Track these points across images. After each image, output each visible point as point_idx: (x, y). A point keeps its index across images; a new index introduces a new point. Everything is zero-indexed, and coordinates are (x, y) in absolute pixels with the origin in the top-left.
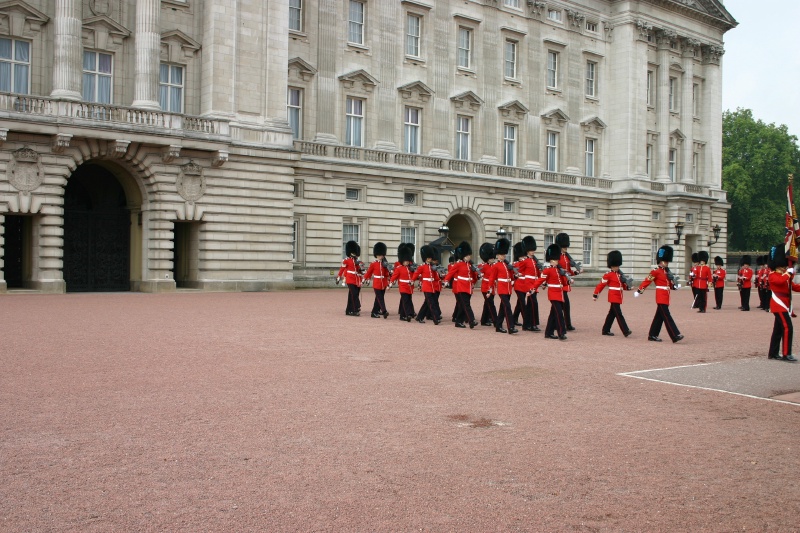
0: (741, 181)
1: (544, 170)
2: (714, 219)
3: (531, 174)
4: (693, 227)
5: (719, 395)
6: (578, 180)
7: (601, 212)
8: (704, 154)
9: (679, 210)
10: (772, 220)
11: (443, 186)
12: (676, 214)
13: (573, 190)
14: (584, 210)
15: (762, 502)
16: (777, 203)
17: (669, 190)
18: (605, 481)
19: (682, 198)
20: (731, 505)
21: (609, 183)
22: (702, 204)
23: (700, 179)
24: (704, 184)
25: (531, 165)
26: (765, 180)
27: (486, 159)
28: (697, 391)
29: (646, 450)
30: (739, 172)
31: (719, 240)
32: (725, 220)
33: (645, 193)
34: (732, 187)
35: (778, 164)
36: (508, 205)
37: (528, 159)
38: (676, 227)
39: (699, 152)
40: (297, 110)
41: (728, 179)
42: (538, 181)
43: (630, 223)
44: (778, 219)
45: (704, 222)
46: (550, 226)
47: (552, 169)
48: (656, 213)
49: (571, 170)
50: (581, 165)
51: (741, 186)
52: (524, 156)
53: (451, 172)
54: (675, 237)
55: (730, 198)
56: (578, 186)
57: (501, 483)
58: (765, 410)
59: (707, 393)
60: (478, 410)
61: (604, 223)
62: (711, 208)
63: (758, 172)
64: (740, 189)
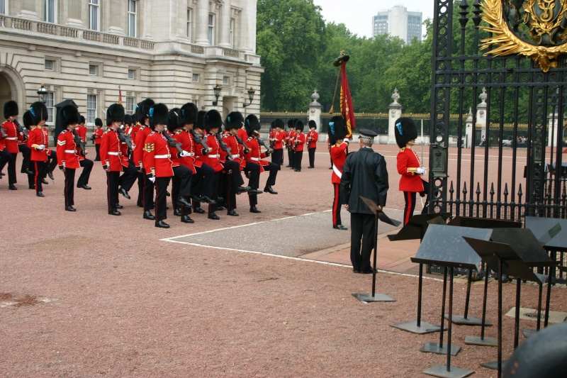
0: (273, 46)
1: (86, 29)
2: (249, 82)
3: (73, 32)
4: (230, 90)
5: (254, 257)
6: (121, 40)
7: (143, 73)
8: (240, 20)
9: (217, 73)
10: (299, 83)
12: (214, 76)
13: (115, 49)
14: (126, 71)
15: (293, 361)
16: (303, 68)
17: (208, 53)
18: (152, 354)
19: (220, 62)
20: (266, 367)
21: (151, 45)
22: (238, 67)
23: (236, 44)
24: (241, 48)
25: (73, 22)
26: (294, 46)
27: (25, 15)
28: (235, 254)
29: (188, 318)
30: (271, 37)
31: (253, 102)
32: (259, 83)
33: (185, 56)
34: (265, 52)
35: (305, 32)
36: (49, 63)
37: (69, 17)
38: (215, 89)
39: (236, 18)
41: (262, 44)
42: (80, 39)
43: (172, 84)
44: (304, 83)
45: (240, 85)
46: (93, 85)
47: (95, 28)
48: (196, 75)
49: (114, 30)
50: (123, 25)
51: (273, 50)
52: (66, 13)
54: (214, 98)
55: (264, 62)
56: (121, 46)
57: (49, 366)
58: (293, 269)
59: (243, 256)
60: (22, 287)
61: (147, 84)
62: (246, 71)
63: (287, 38)
64: (272, 53)
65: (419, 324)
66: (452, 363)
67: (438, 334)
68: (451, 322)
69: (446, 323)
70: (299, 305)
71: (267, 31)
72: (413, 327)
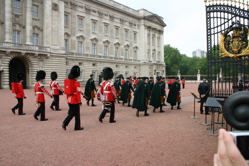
3: (122, 59)
6: (132, 60)
7: (138, 67)
11: (102, 62)
12: (154, 68)
13: (131, 62)
14: (134, 67)
17: (153, 62)
19: (155, 64)
21: (139, 61)
25: (122, 57)
26: (173, 60)
30: (168, 58)
33: (148, 63)
36: (117, 66)
37: (121, 56)
40: (67, 44)
41: (165, 60)
42: (123, 60)
43: (144, 70)
44: (176, 68)
47: (127, 58)
49: (131, 58)
50: (133, 57)
51: (169, 61)
52: (120, 55)
53: (103, 59)
54: (154, 73)
55: (166, 64)
63: (172, 58)
65: (206, 123)
66: (215, 132)
67: (211, 126)
68: (214, 123)
69: (213, 123)
70: (176, 119)
71: (167, 57)
72: (204, 124)
